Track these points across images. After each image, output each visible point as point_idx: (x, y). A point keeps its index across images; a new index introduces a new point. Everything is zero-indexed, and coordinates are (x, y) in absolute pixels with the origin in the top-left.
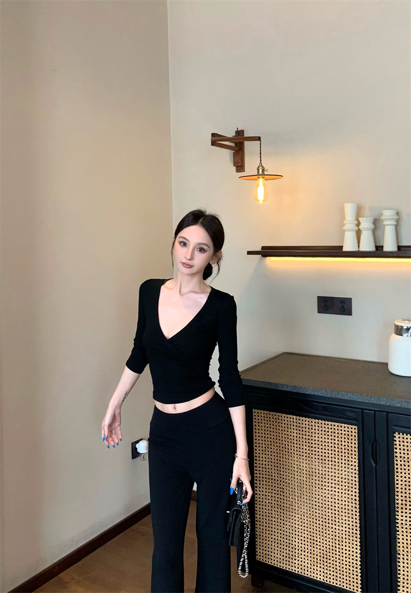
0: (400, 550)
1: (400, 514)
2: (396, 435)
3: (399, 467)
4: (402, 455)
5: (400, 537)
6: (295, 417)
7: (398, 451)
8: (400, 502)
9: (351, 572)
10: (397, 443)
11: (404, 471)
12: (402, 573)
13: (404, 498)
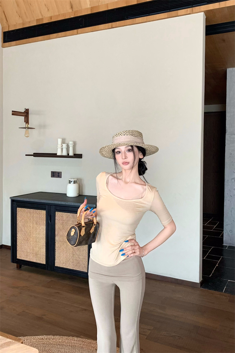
0: (57, 248)
1: (56, 237)
2: (56, 213)
3: (57, 222)
4: (58, 219)
5: (56, 244)
6: (29, 209)
7: (56, 217)
8: (56, 233)
9: (43, 257)
10: (56, 215)
11: (58, 224)
12: (56, 255)
13: (58, 232)
